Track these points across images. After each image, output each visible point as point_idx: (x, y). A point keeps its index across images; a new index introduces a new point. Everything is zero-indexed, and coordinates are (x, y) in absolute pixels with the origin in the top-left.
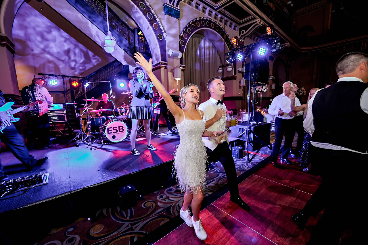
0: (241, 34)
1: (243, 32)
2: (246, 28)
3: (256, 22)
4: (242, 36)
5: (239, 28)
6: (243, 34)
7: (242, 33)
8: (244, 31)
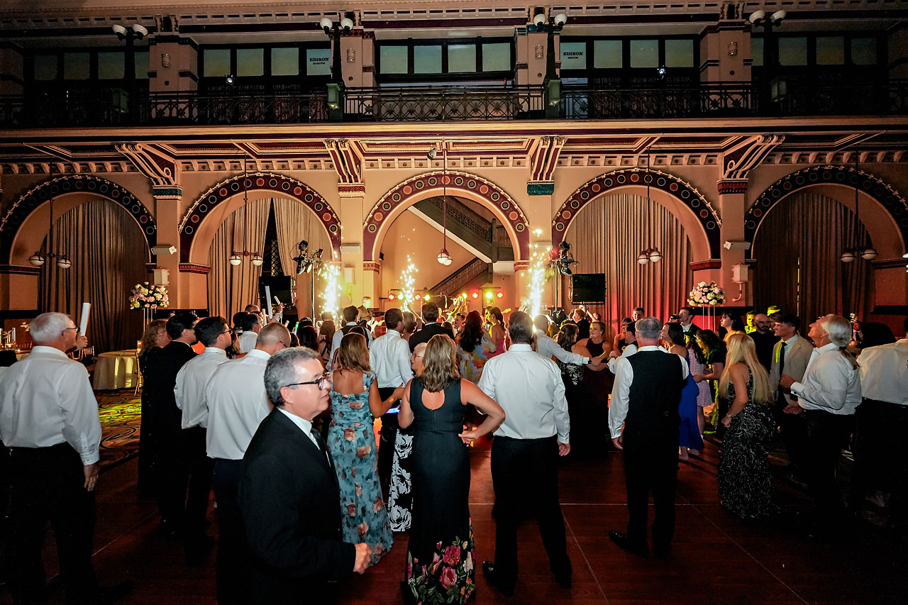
0: (729, 170)
1: (732, 164)
2: (736, 156)
3: (755, 141)
4: (731, 173)
5: (725, 157)
6: (731, 170)
7: (730, 167)
8: (732, 161)
